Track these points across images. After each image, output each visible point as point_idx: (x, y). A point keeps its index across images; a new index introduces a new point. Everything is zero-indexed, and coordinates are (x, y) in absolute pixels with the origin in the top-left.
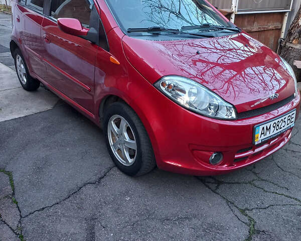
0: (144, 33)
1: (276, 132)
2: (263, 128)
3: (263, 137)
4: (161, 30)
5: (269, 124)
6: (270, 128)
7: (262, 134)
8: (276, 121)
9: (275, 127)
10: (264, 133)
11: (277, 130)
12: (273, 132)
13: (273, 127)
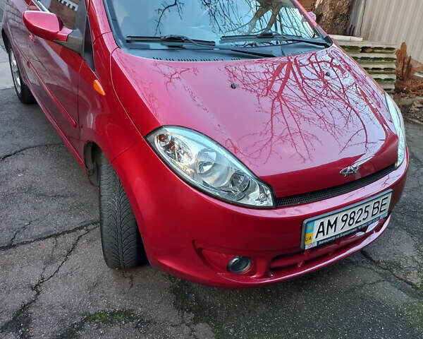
0: (152, 45)
1: (347, 228)
2: (322, 224)
3: (321, 237)
4: (183, 42)
5: (335, 217)
6: (335, 222)
7: (319, 232)
8: (349, 213)
9: (346, 221)
10: (323, 231)
11: (350, 225)
12: (341, 229)
13: (343, 221)
